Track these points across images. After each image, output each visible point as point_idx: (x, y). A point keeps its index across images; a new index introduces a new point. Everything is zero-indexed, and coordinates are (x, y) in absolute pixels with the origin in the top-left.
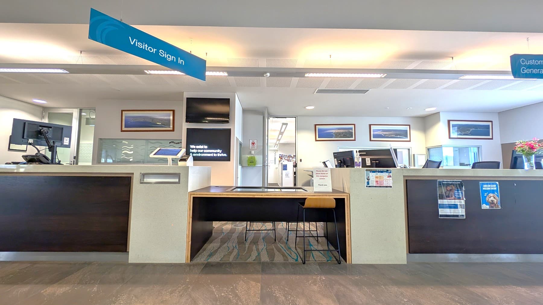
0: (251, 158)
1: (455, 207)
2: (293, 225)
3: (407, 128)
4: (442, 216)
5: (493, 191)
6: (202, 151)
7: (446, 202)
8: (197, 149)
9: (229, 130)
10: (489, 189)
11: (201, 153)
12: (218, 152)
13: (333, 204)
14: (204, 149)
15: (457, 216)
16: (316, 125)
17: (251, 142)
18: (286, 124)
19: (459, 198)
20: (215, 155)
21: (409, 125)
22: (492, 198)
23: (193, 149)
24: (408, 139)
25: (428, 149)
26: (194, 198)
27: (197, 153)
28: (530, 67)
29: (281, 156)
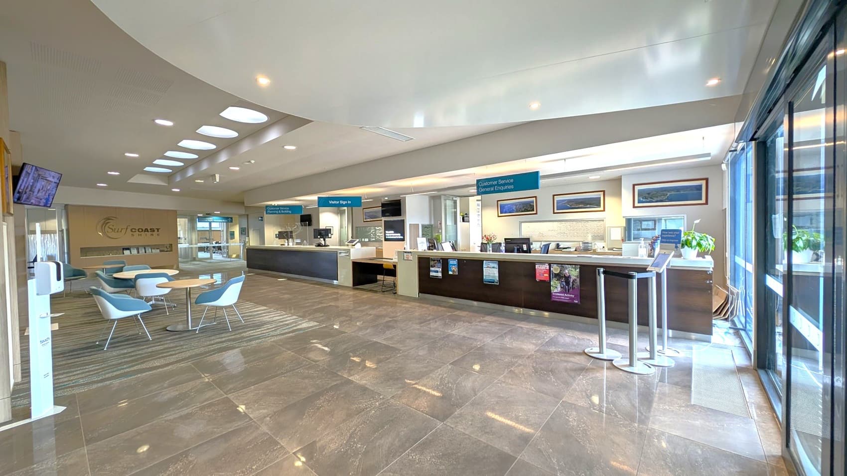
1: (438, 272)
3: (600, 195)
4: (431, 276)
5: (454, 265)
7: (433, 269)
8: (389, 234)
9: (404, 221)
14: (392, 234)
15: (439, 277)
17: (439, 222)
19: (439, 268)
20: (397, 237)
21: (604, 191)
22: (454, 269)
23: (387, 234)
24: (602, 209)
27: (389, 236)
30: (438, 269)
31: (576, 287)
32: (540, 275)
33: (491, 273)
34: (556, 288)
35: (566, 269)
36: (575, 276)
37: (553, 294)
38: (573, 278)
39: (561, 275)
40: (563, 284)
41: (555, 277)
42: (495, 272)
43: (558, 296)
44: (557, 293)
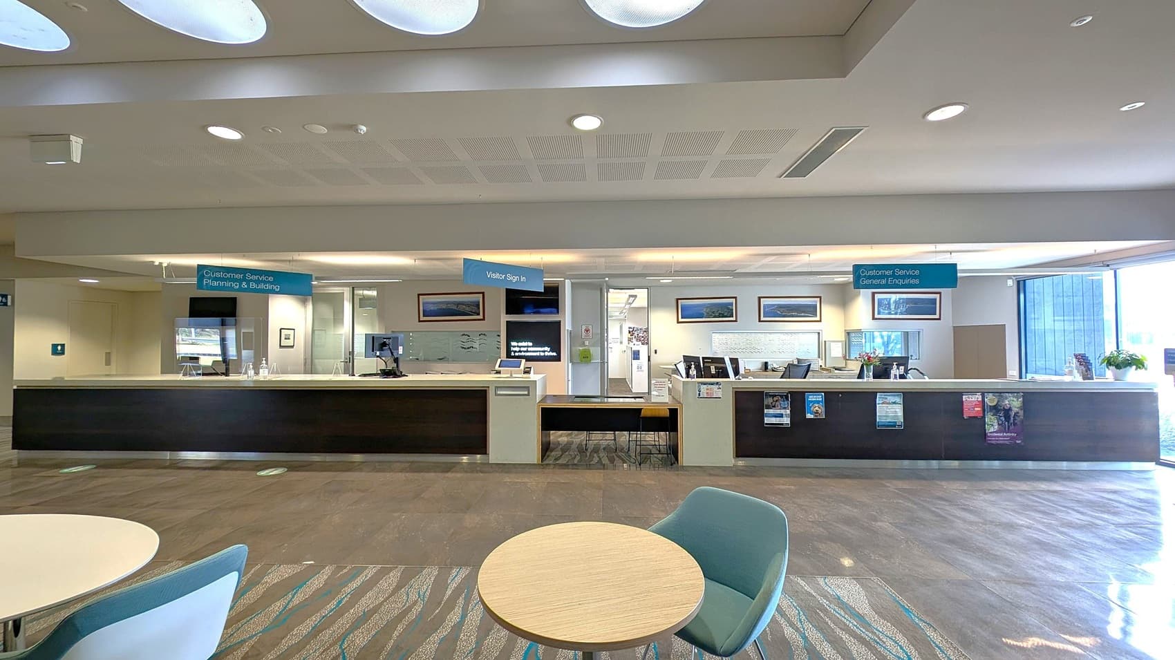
0: (585, 351)
1: (781, 416)
2: (634, 435)
3: (816, 302)
4: (766, 424)
5: (818, 402)
6: (525, 349)
7: (771, 411)
8: (520, 347)
9: (559, 323)
10: (814, 399)
11: (524, 352)
12: (546, 351)
13: (667, 414)
14: (528, 347)
15: (782, 424)
16: (678, 300)
17: (584, 328)
18: (635, 296)
19: (785, 408)
20: (542, 354)
21: (820, 297)
22: (817, 408)
23: (514, 347)
24: (818, 318)
25: (848, 333)
26: (542, 408)
27: (520, 351)
28: (870, 277)
29: (631, 330)
30: (782, 411)
31: (1018, 423)
32: (969, 409)
33: (890, 411)
34: (992, 425)
35: (1006, 398)
36: (1017, 408)
37: (989, 435)
38: (1015, 410)
39: (999, 408)
40: (1001, 420)
41: (991, 411)
42: (897, 410)
43: (995, 437)
44: (994, 432)
